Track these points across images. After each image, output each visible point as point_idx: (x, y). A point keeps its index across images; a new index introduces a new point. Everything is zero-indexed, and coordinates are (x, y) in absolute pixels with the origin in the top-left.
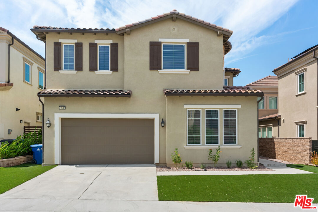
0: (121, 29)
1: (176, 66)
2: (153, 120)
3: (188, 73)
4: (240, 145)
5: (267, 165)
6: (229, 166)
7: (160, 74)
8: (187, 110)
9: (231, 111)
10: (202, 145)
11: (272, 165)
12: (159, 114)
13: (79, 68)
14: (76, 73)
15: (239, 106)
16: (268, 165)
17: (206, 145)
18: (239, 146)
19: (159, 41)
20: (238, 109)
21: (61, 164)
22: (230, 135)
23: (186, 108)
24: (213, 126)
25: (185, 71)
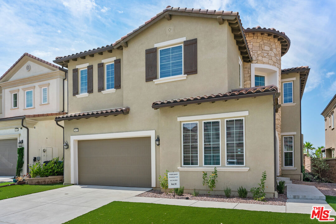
0: (117, 43)
1: (174, 73)
2: (149, 138)
3: (185, 78)
4: (248, 167)
5: (292, 197)
6: (227, 195)
7: (156, 84)
8: (182, 123)
9: (236, 120)
10: (200, 167)
11: (301, 197)
12: (154, 131)
13: (90, 91)
14: (88, 96)
15: (246, 113)
16: (294, 197)
17: (204, 167)
18: (246, 168)
19: (155, 47)
20: (245, 117)
21: (78, 184)
22: (235, 154)
23: (180, 121)
24: (213, 142)
25: (183, 77)
